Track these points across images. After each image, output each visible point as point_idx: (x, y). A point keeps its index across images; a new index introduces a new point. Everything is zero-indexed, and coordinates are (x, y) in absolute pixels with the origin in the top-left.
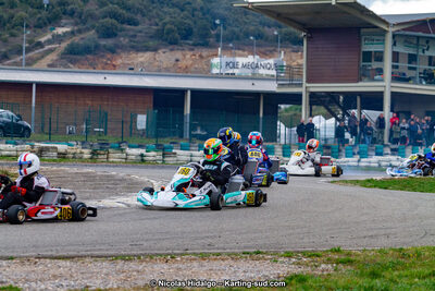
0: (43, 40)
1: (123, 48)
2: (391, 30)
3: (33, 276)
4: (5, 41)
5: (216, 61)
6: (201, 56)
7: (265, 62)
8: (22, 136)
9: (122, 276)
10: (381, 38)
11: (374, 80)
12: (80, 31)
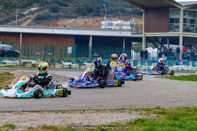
0: (25, 13)
1: (61, 17)
2: (183, 8)
3: (21, 120)
4: (8, 14)
5: (103, 22)
6: (96, 20)
7: (125, 23)
8: (16, 57)
9: (61, 120)
10: (178, 12)
11: (175, 31)
12: (42, 10)
